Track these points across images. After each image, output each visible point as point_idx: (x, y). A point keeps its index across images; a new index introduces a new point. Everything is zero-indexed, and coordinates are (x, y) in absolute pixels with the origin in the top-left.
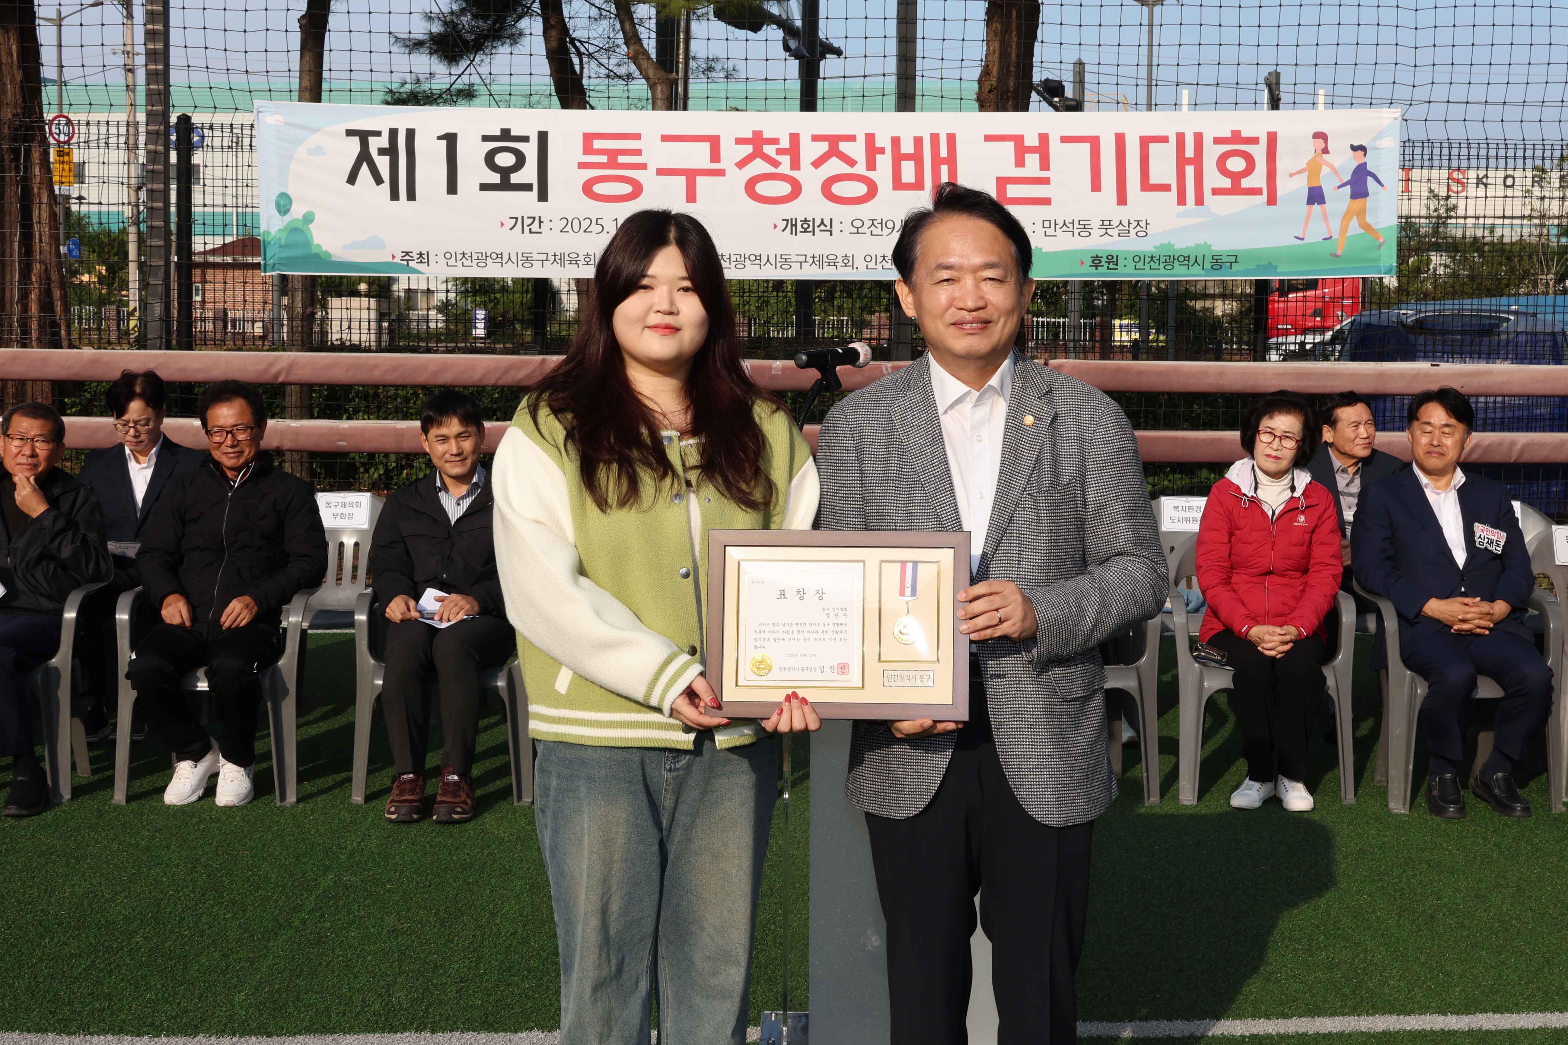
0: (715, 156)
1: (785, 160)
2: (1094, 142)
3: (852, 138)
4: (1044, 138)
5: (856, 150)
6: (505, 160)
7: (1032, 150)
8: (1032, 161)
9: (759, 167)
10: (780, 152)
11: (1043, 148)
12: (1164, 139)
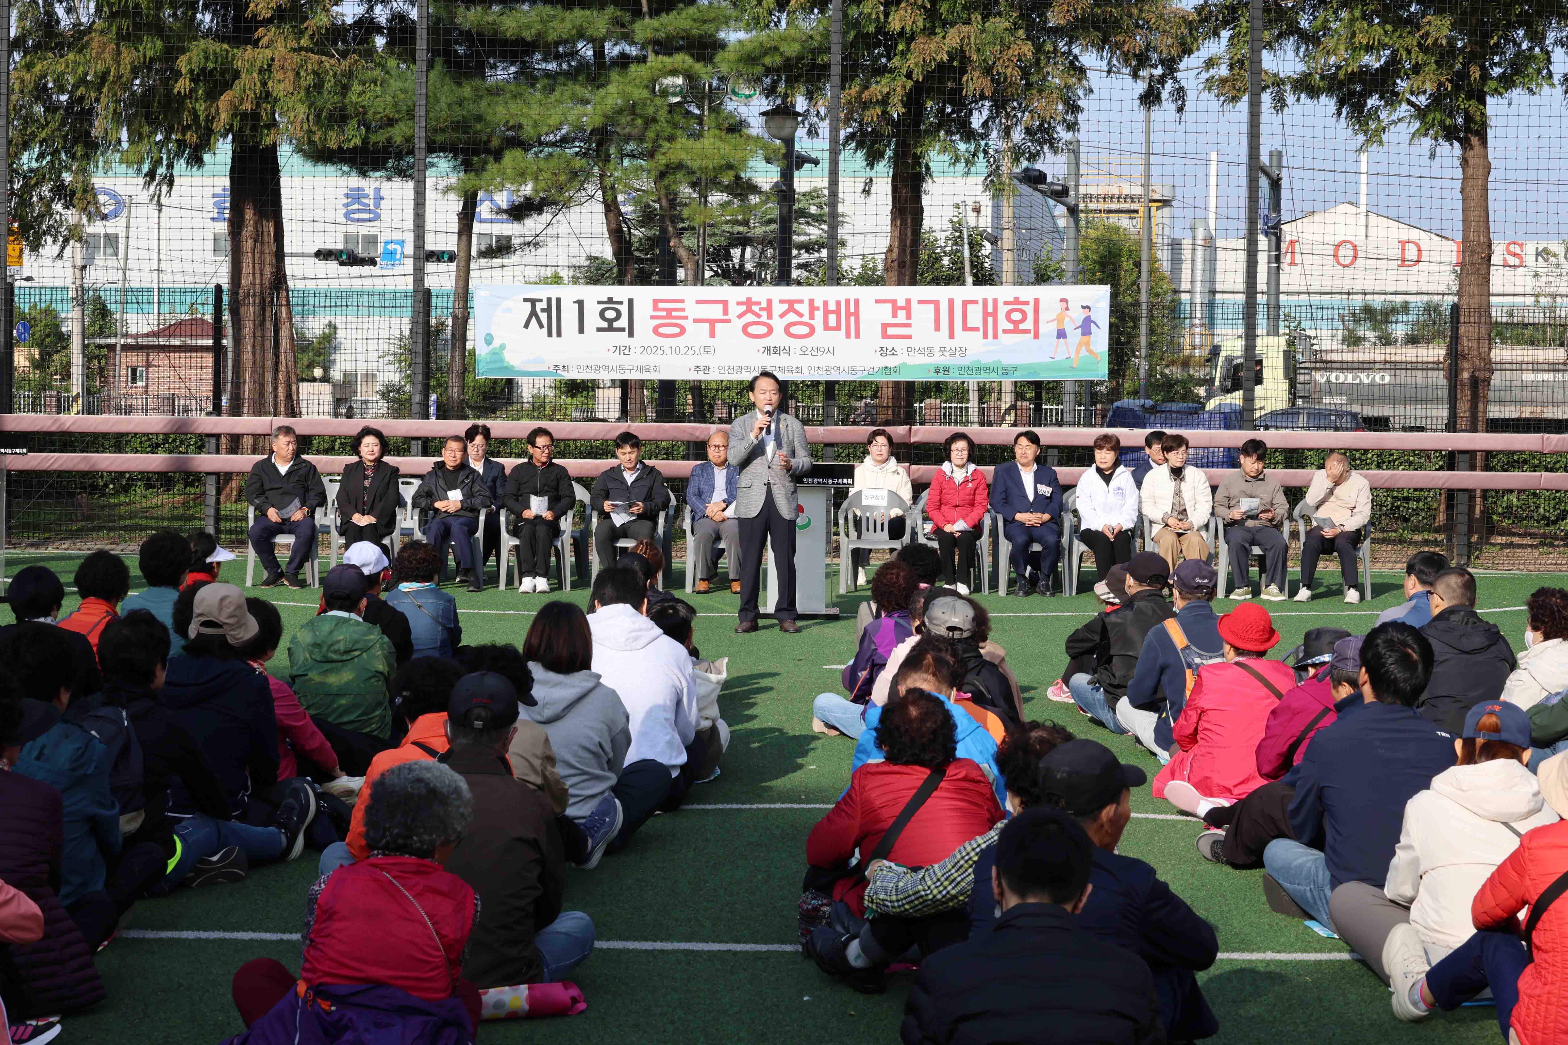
0: (726, 312)
1: (764, 314)
2: (936, 303)
3: (801, 302)
4: (908, 301)
5: (804, 308)
6: (610, 314)
7: (901, 308)
8: (902, 314)
9: (750, 318)
10: (761, 309)
11: (908, 307)
12: (976, 302)
